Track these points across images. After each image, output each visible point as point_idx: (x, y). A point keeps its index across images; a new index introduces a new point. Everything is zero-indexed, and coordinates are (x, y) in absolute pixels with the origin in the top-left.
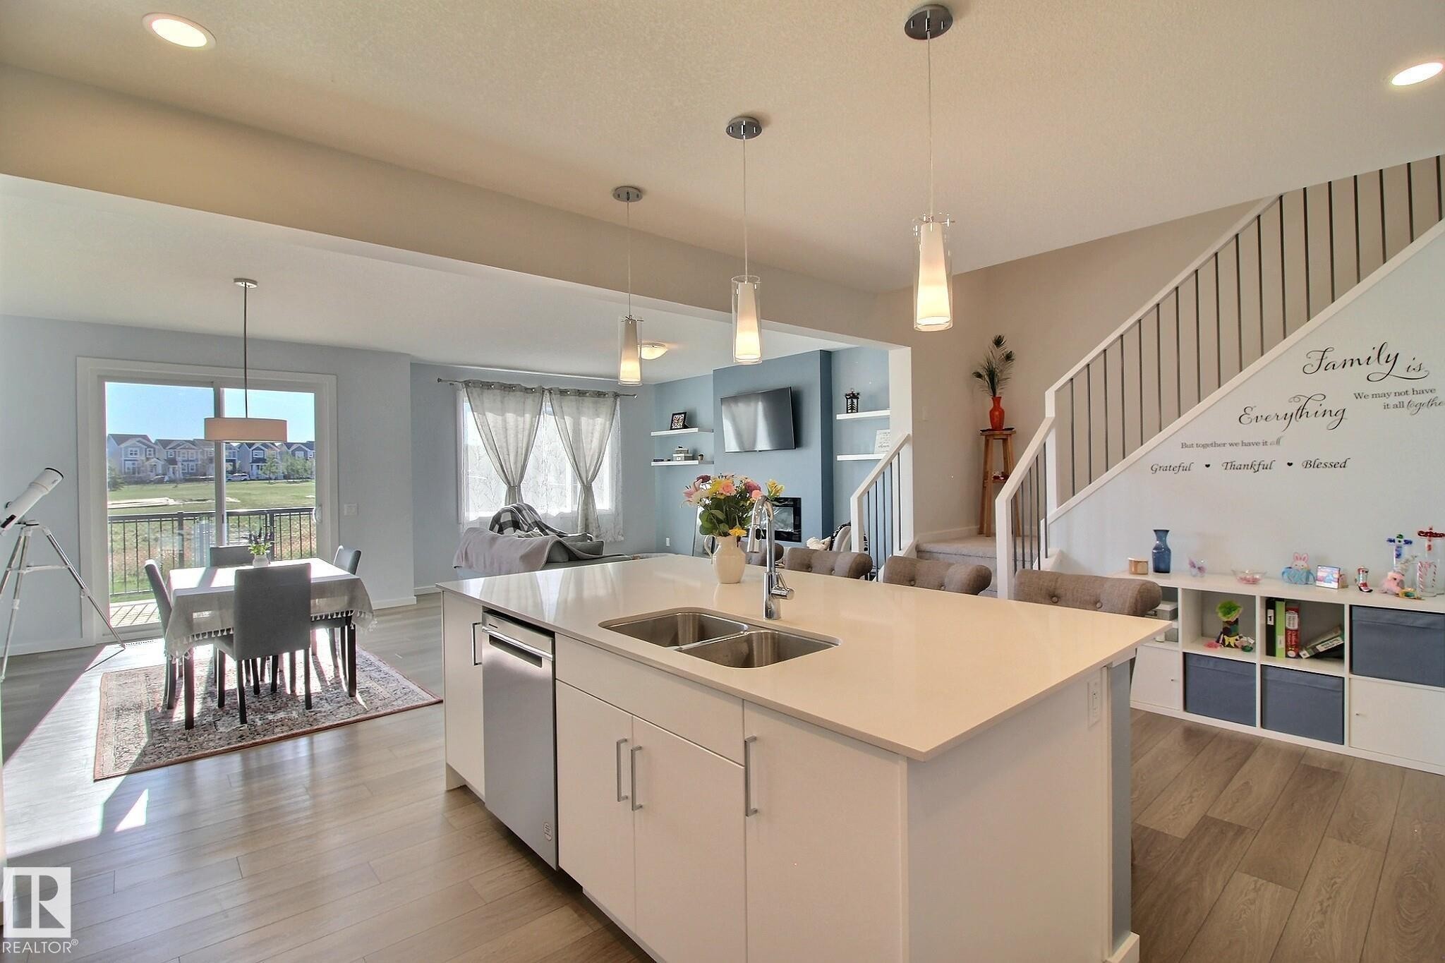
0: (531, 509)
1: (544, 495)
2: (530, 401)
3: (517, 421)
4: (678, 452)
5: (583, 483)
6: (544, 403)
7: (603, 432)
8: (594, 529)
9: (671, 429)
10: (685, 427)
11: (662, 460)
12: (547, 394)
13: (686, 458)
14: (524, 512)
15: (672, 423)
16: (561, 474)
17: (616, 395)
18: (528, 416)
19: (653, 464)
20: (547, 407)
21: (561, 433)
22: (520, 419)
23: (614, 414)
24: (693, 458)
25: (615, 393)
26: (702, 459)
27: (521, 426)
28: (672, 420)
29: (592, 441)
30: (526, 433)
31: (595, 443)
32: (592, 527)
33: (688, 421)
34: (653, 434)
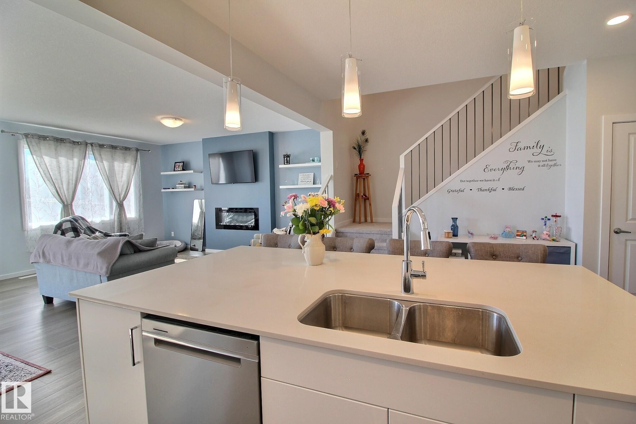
0: (83, 219)
1: (90, 210)
2: (77, 151)
3: (68, 162)
4: (179, 184)
5: (117, 202)
6: (87, 152)
7: (130, 171)
8: (126, 229)
9: (174, 171)
10: (183, 170)
11: (169, 189)
12: (89, 147)
13: (185, 187)
14: (79, 221)
15: (175, 167)
16: (101, 197)
17: (137, 150)
18: (76, 160)
19: (163, 190)
20: (89, 153)
21: (101, 171)
22: (70, 161)
23: (136, 161)
24: (189, 187)
25: (137, 149)
26: (195, 188)
27: (71, 166)
28: (175, 166)
29: (122, 177)
30: (75, 170)
31: (125, 178)
32: (125, 227)
33: (185, 167)
34: (162, 173)
